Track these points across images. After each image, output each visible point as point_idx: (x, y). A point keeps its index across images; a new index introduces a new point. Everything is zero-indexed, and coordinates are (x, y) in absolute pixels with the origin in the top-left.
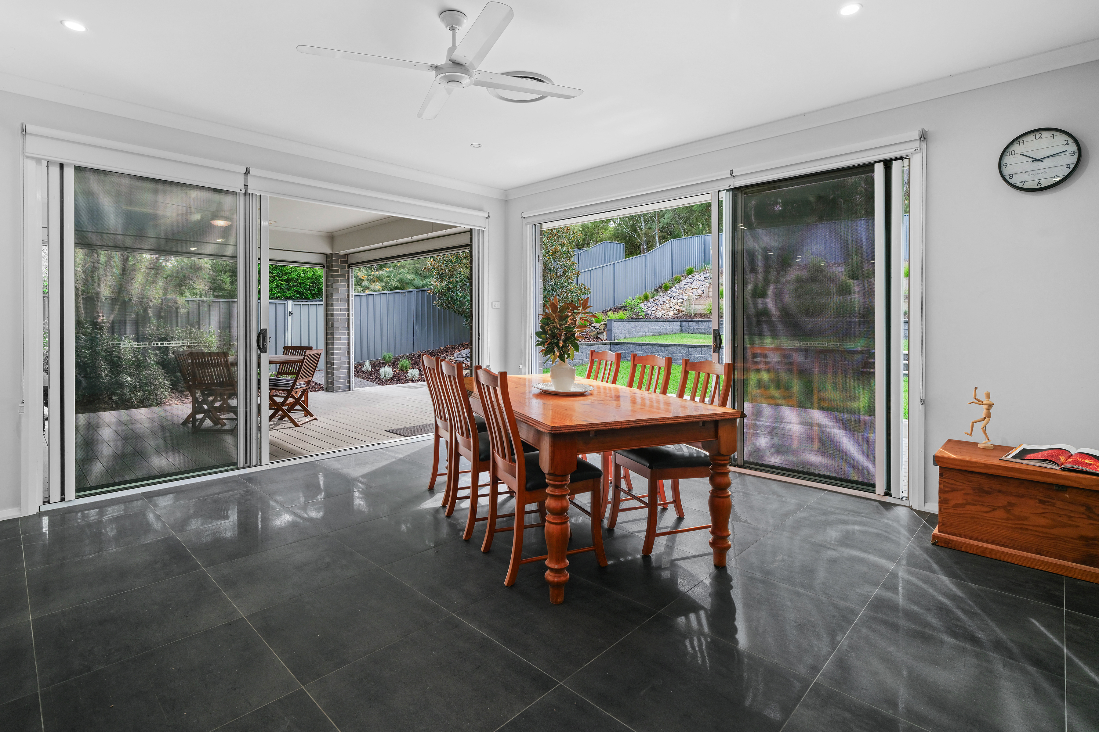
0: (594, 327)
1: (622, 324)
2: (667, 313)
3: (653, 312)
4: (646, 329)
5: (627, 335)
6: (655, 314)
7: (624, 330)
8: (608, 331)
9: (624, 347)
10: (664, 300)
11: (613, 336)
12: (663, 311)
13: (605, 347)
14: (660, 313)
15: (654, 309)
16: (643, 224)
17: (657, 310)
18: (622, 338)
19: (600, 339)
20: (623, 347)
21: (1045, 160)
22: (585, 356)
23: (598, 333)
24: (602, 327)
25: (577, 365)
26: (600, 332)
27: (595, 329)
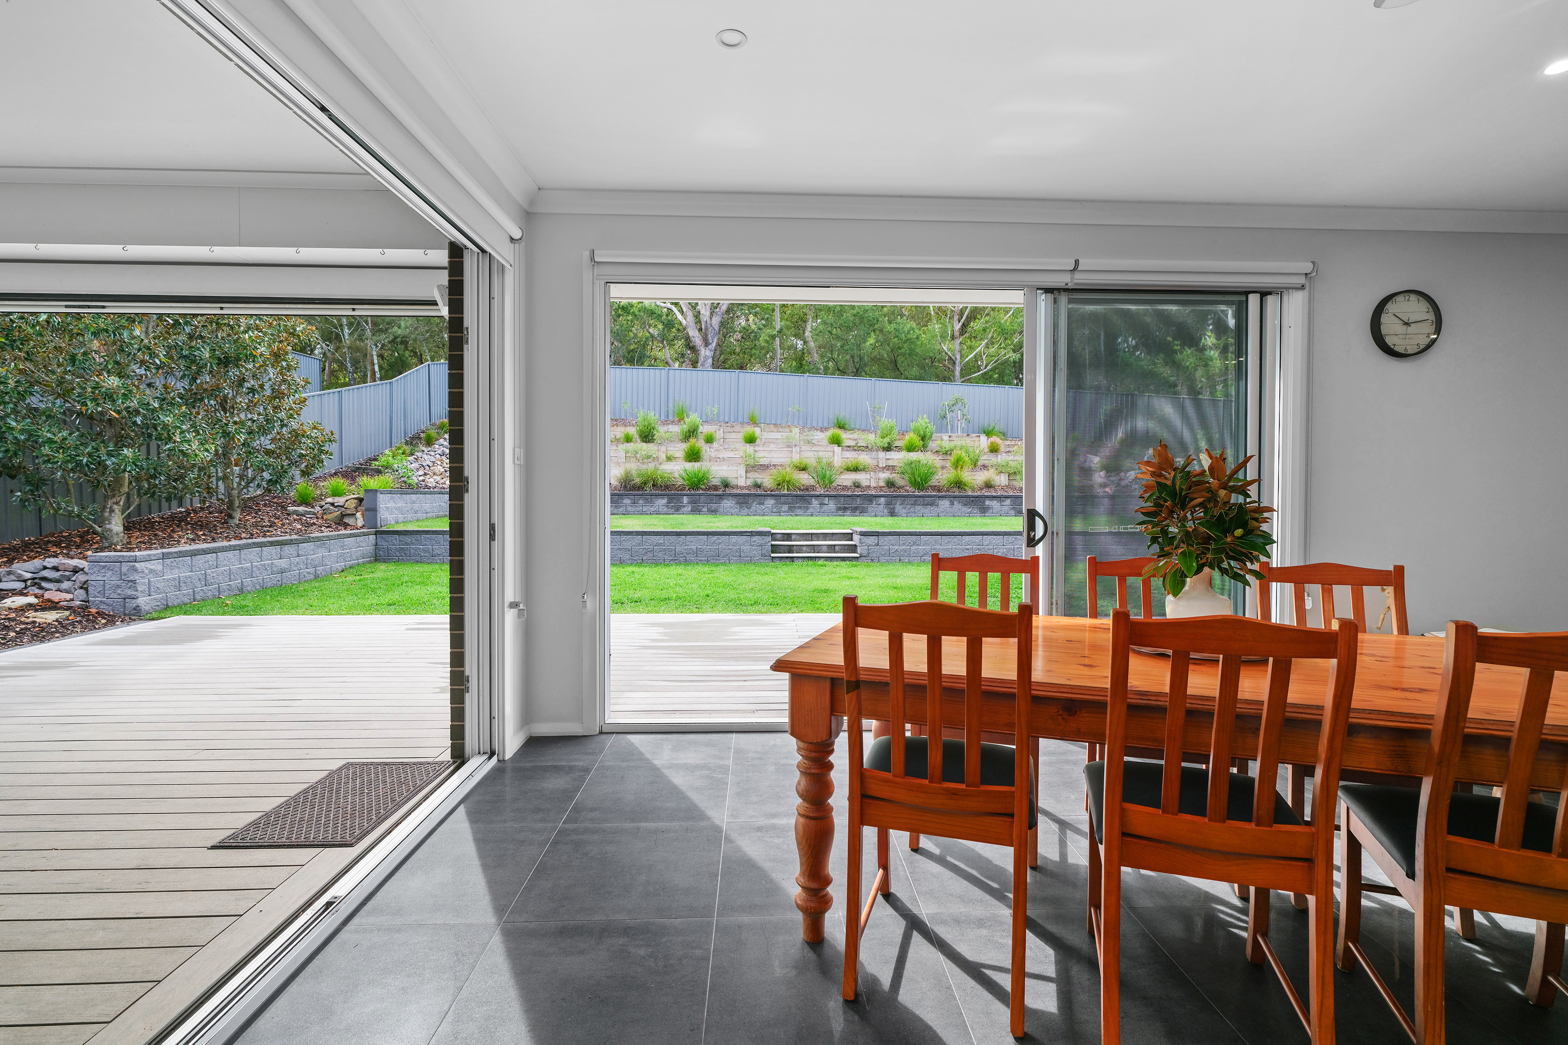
0: (333, 504)
1: (392, 498)
2: (442, 481)
3: (421, 478)
4: (427, 506)
5: (401, 517)
6: (423, 481)
7: (396, 509)
8: (367, 510)
9: (408, 539)
10: (433, 459)
11: (379, 519)
12: (435, 477)
13: (367, 540)
14: (432, 480)
15: (421, 472)
16: (346, 331)
17: (425, 474)
18: (393, 522)
19: (349, 525)
20: (402, 538)
21: (1411, 325)
22: (335, 558)
23: (343, 516)
24: (352, 504)
25: (320, 576)
26: (348, 512)
27: (336, 507)
